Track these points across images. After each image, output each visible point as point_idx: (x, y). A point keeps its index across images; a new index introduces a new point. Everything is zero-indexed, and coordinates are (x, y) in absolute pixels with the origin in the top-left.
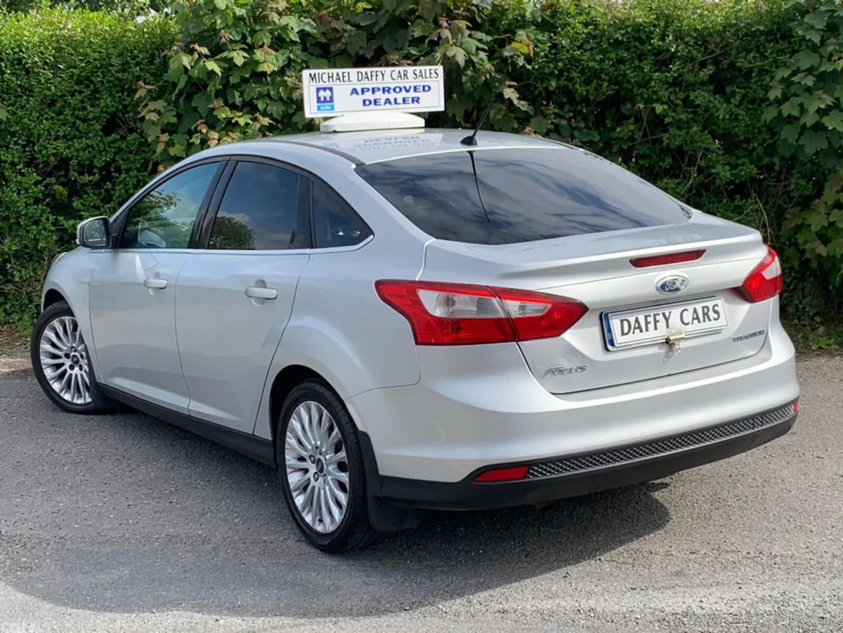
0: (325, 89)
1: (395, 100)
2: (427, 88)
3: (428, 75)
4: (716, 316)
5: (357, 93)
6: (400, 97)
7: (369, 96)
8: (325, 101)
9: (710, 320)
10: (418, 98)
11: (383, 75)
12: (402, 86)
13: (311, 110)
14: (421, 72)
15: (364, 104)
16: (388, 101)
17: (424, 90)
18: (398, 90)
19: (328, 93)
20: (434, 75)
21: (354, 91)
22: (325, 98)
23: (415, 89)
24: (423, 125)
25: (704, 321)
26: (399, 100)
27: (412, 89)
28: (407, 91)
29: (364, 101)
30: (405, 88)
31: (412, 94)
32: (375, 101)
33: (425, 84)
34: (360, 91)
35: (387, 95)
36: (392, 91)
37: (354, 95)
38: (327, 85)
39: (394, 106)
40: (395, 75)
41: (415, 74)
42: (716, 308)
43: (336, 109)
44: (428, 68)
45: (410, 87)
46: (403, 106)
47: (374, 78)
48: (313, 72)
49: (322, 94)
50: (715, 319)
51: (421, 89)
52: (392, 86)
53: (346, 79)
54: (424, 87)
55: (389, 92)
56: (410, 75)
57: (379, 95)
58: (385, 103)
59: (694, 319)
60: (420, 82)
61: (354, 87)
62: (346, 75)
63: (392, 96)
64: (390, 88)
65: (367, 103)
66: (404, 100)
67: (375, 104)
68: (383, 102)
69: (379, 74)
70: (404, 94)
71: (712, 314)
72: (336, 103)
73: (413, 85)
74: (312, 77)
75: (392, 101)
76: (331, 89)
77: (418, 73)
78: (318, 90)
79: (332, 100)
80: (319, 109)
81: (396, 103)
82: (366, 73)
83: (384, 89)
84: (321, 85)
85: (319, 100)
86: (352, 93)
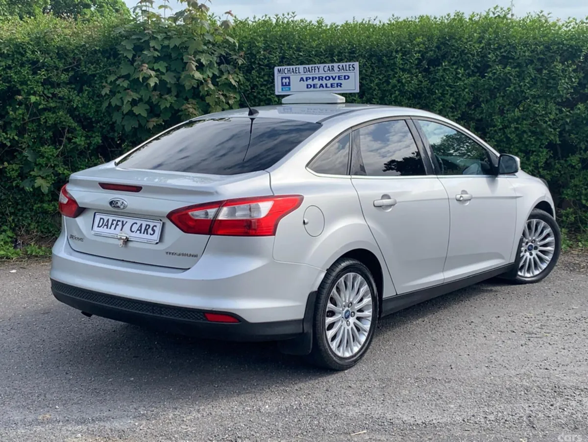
0: (286, 78)
1: (326, 84)
2: (347, 77)
3: (348, 69)
4: (152, 233)
5: (303, 81)
6: (329, 83)
7: (310, 82)
8: (286, 85)
9: (147, 233)
10: (341, 84)
11: (319, 69)
12: (330, 75)
13: (278, 90)
14: (343, 66)
15: (307, 87)
16: (321, 85)
17: (345, 79)
18: (328, 78)
19: (287, 80)
20: (351, 68)
21: (302, 79)
22: (286, 83)
23: (339, 78)
24: (344, 101)
25: (144, 233)
26: (329, 85)
27: (337, 78)
28: (334, 79)
29: (307, 85)
30: (332, 77)
31: (337, 81)
32: (314, 85)
33: (345, 74)
34: (305, 79)
35: (321, 82)
36: (324, 79)
37: (302, 81)
38: (287, 75)
39: (325, 89)
40: (326, 69)
41: (339, 68)
42: (155, 228)
43: (291, 90)
44: (348, 64)
45: (336, 77)
46: (331, 89)
47: (313, 71)
48: (280, 68)
49: (284, 80)
50: (150, 234)
51: (343, 78)
52: (324, 76)
53: (297, 72)
54: (345, 76)
55: (322, 80)
56: (336, 69)
57: (316, 81)
58: (320, 87)
59: (138, 230)
60: (343, 73)
61: (302, 76)
62: (297, 69)
63: (324, 82)
64: (323, 77)
65: (309, 86)
66: (332, 85)
67: (314, 87)
68: (318, 86)
69: (316, 68)
70: (331, 81)
71: (150, 231)
72: (291, 86)
73: (337, 75)
74: (279, 71)
75: (324, 86)
76: (289, 78)
77: (341, 67)
78: (282, 78)
79: (289, 84)
80: (282, 90)
81: (326, 87)
82: (309, 68)
83: (319, 77)
84: (284, 75)
85: (282, 85)
86: (300, 81)
